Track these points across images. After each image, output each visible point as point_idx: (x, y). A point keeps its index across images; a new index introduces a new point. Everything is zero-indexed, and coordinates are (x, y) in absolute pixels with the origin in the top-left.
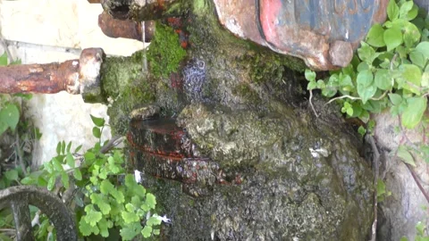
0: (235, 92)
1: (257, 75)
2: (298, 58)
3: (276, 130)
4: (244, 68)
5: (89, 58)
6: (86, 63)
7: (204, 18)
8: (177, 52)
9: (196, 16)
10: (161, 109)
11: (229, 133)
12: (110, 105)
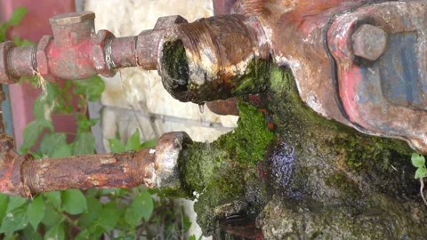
0: (328, 183)
1: (354, 162)
2: (401, 140)
3: (371, 231)
4: (338, 153)
5: (167, 144)
6: (162, 151)
7: (284, 95)
8: (262, 136)
9: (274, 92)
10: (250, 205)
11: (310, 236)
12: (196, 200)
